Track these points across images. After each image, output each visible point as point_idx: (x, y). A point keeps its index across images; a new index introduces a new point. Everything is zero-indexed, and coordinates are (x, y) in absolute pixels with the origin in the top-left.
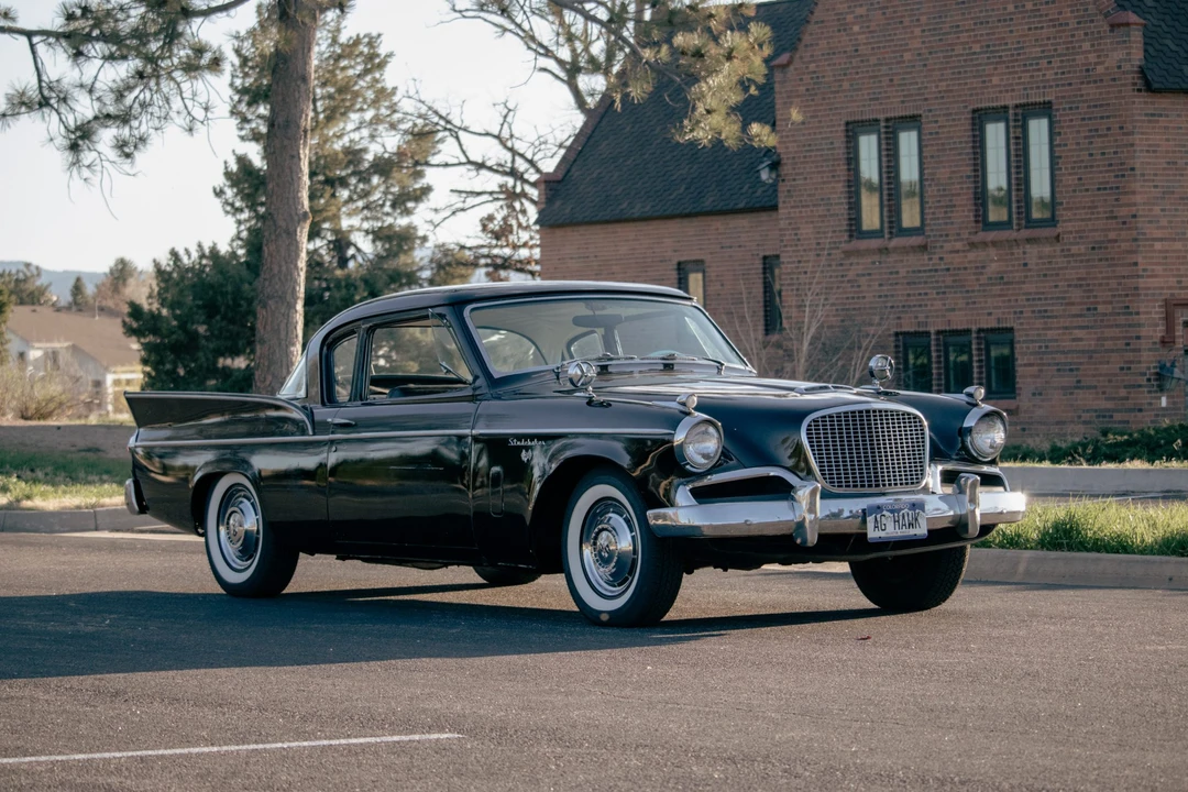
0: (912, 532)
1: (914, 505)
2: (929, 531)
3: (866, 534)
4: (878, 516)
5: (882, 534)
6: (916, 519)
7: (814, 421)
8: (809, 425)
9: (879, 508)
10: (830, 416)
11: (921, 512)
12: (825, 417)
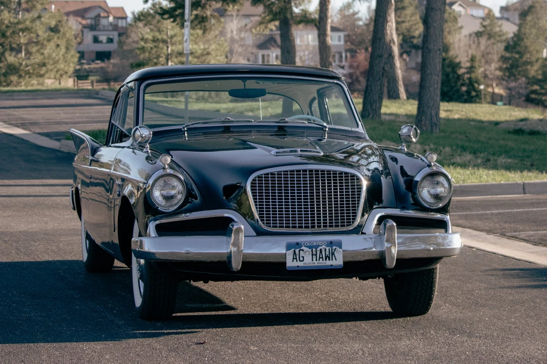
0: (328, 263)
1: (331, 243)
2: (344, 263)
3: (285, 263)
4: (297, 251)
5: (301, 264)
6: (333, 254)
7: (259, 177)
8: (254, 180)
9: (298, 245)
10: (272, 174)
11: (338, 248)
12: (268, 174)
